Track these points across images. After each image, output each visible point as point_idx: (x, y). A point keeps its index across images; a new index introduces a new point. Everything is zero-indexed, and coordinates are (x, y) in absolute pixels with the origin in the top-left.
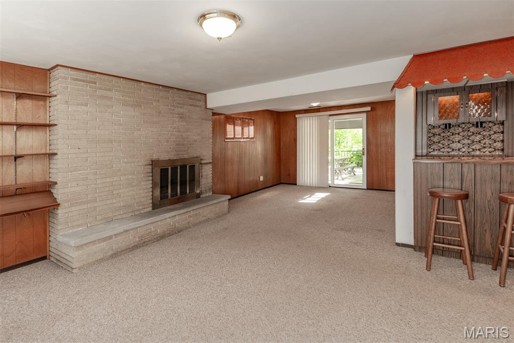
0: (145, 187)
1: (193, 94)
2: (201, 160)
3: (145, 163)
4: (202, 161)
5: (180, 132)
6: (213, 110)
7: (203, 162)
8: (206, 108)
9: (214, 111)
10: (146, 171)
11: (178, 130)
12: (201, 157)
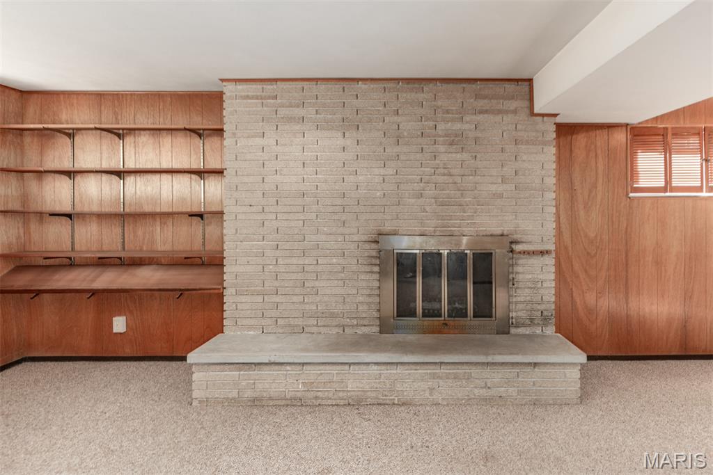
0: (364, 284)
1: (491, 85)
2: (516, 242)
3: (365, 238)
4: (513, 246)
5: (450, 175)
6: (555, 115)
7: (518, 248)
8: (532, 114)
9: (559, 120)
10: (366, 254)
11: (446, 171)
12: (516, 237)
